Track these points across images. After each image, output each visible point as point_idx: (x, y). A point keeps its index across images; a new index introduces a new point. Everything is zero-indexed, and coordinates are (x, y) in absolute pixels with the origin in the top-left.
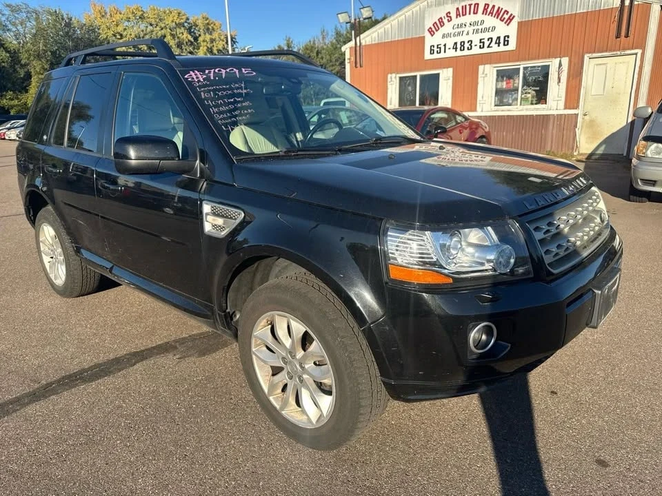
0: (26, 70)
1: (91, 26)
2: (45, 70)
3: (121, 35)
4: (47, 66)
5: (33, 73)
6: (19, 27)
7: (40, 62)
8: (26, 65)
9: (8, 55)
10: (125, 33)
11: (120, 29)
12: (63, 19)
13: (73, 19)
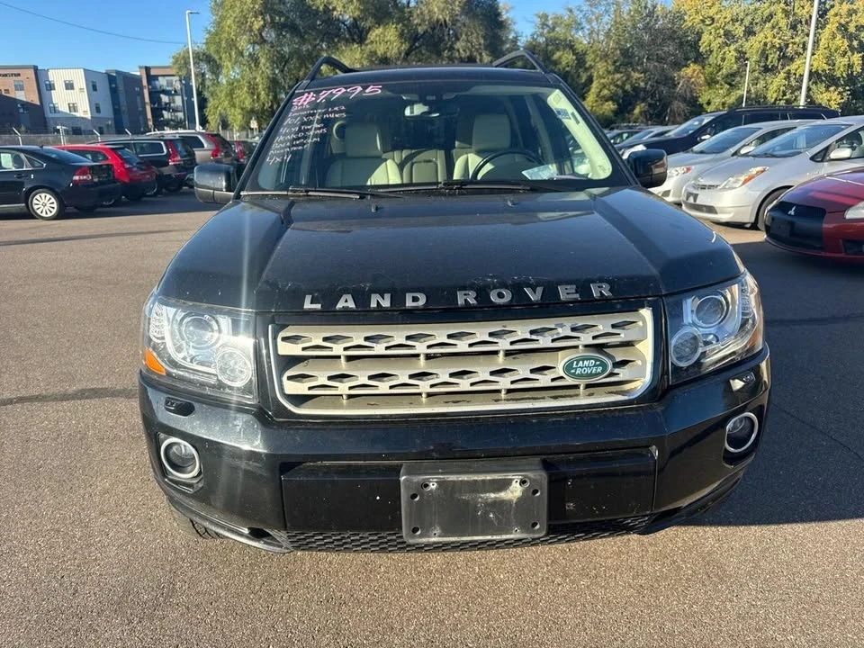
0: (589, 74)
1: (678, 12)
2: (609, 72)
3: (713, 20)
4: (611, 68)
5: (595, 78)
6: (594, 24)
7: (605, 64)
8: (591, 67)
9: (574, 57)
10: (716, 17)
11: (712, 12)
12: (646, 7)
13: (658, 6)
